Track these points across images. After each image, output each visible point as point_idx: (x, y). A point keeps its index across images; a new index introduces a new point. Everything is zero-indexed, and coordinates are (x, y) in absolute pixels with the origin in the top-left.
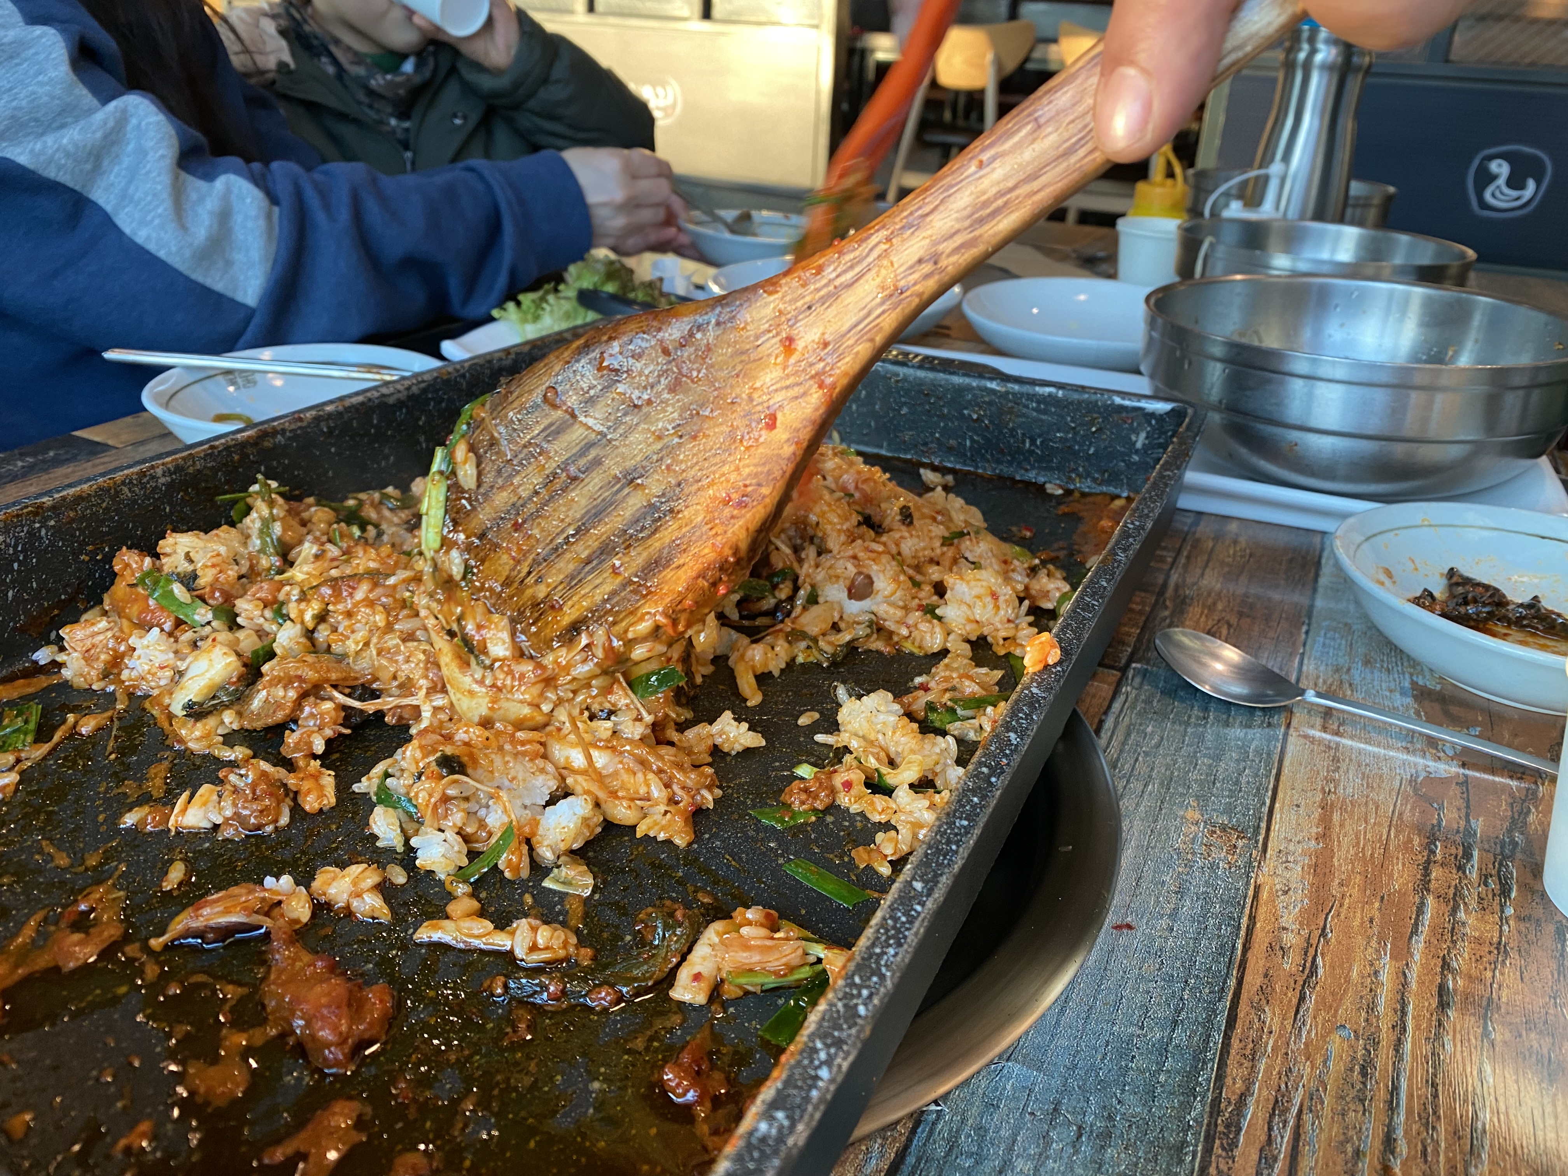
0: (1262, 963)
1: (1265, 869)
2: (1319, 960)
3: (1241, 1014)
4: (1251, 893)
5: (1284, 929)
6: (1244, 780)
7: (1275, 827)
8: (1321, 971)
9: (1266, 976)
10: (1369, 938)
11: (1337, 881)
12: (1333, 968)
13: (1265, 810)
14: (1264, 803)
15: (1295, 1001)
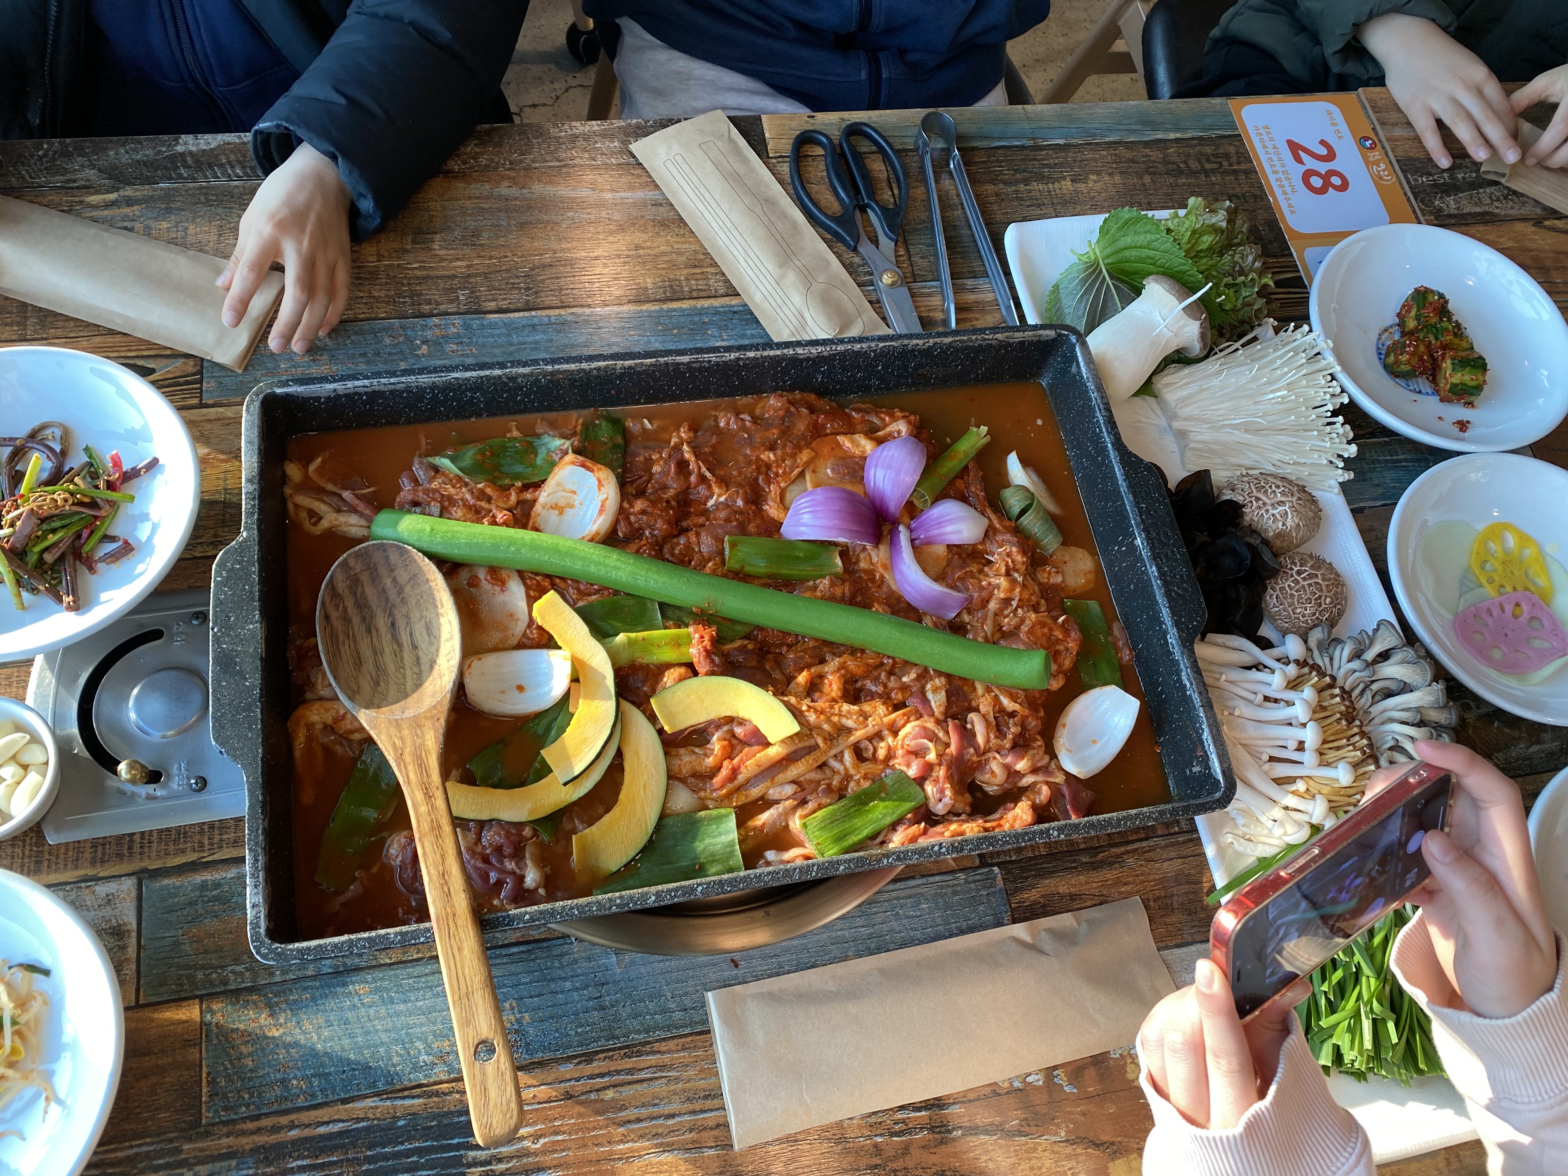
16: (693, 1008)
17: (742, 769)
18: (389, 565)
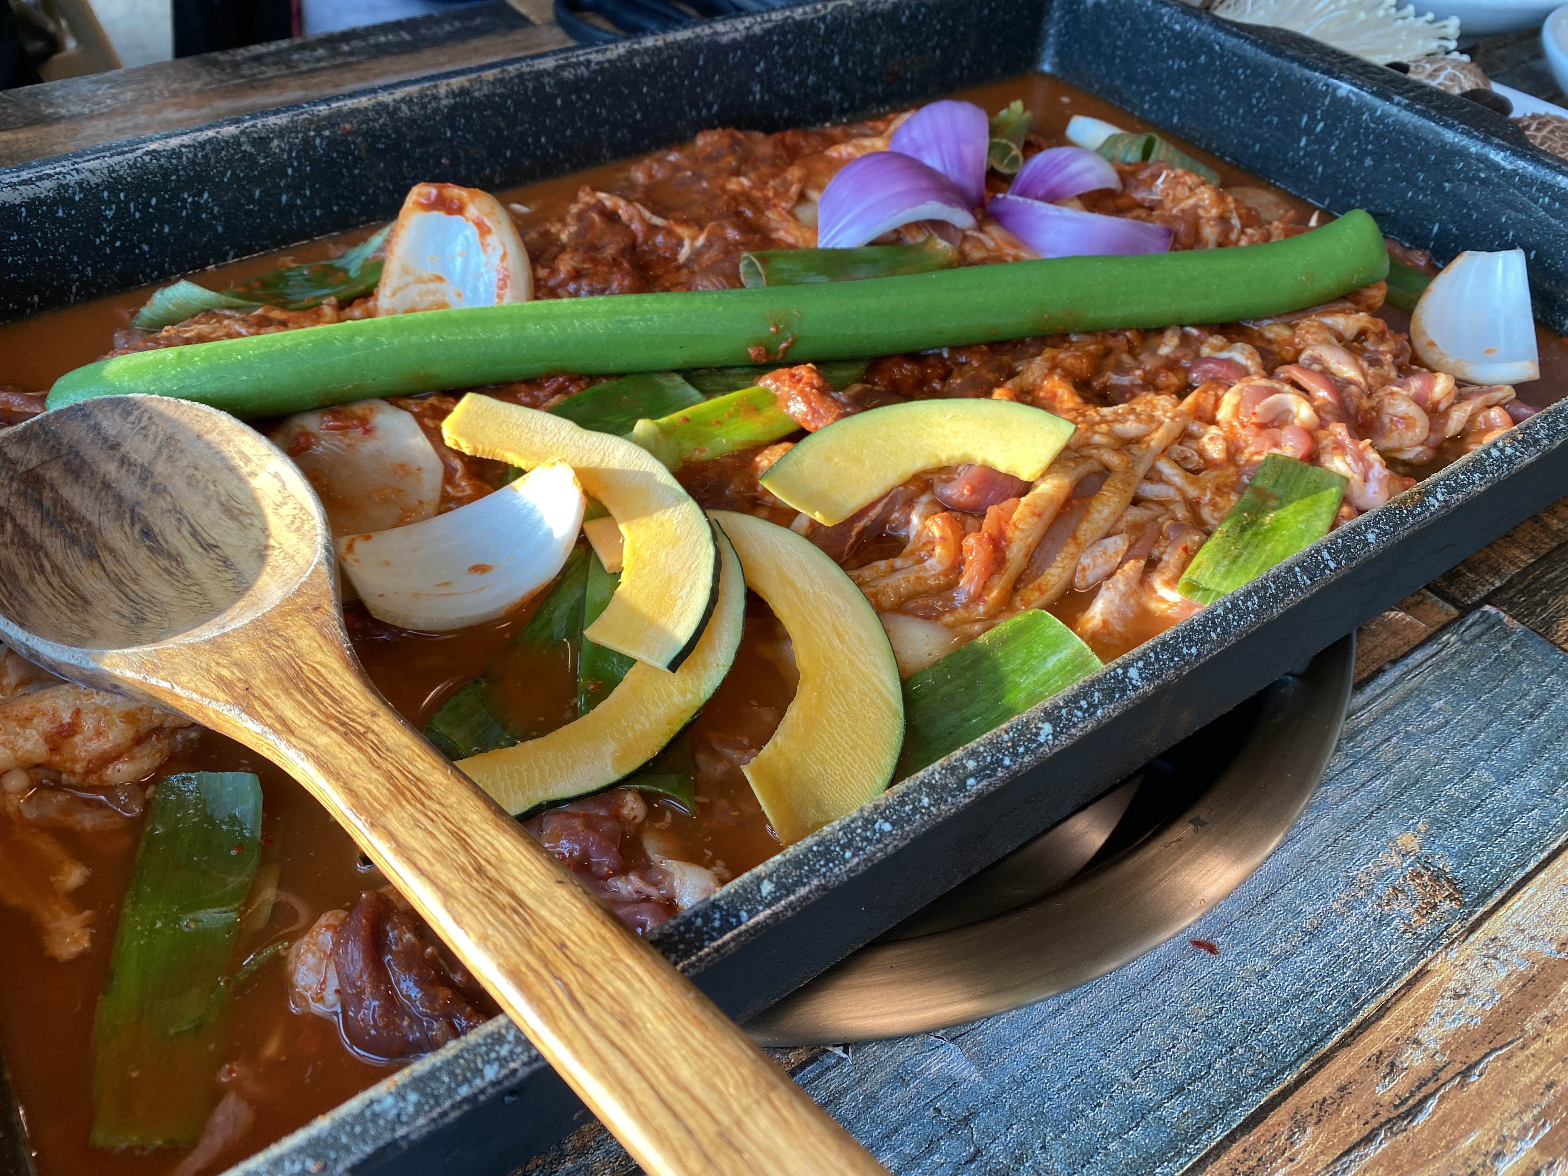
0: (1350, 1070)
1: (1454, 954)
2: (1432, 1104)
3: (1272, 1119)
4: (1407, 976)
5: (1417, 1042)
6: (1519, 823)
7: (1515, 903)
8: (1421, 1119)
9: (1342, 1089)
10: (1528, 1107)
11: (1545, 1012)
12: (1443, 1121)
13: (1520, 874)
14: (1524, 866)
15: (1356, 1137)
16: (1193, 1078)
17: (1009, 534)
18: (105, 440)
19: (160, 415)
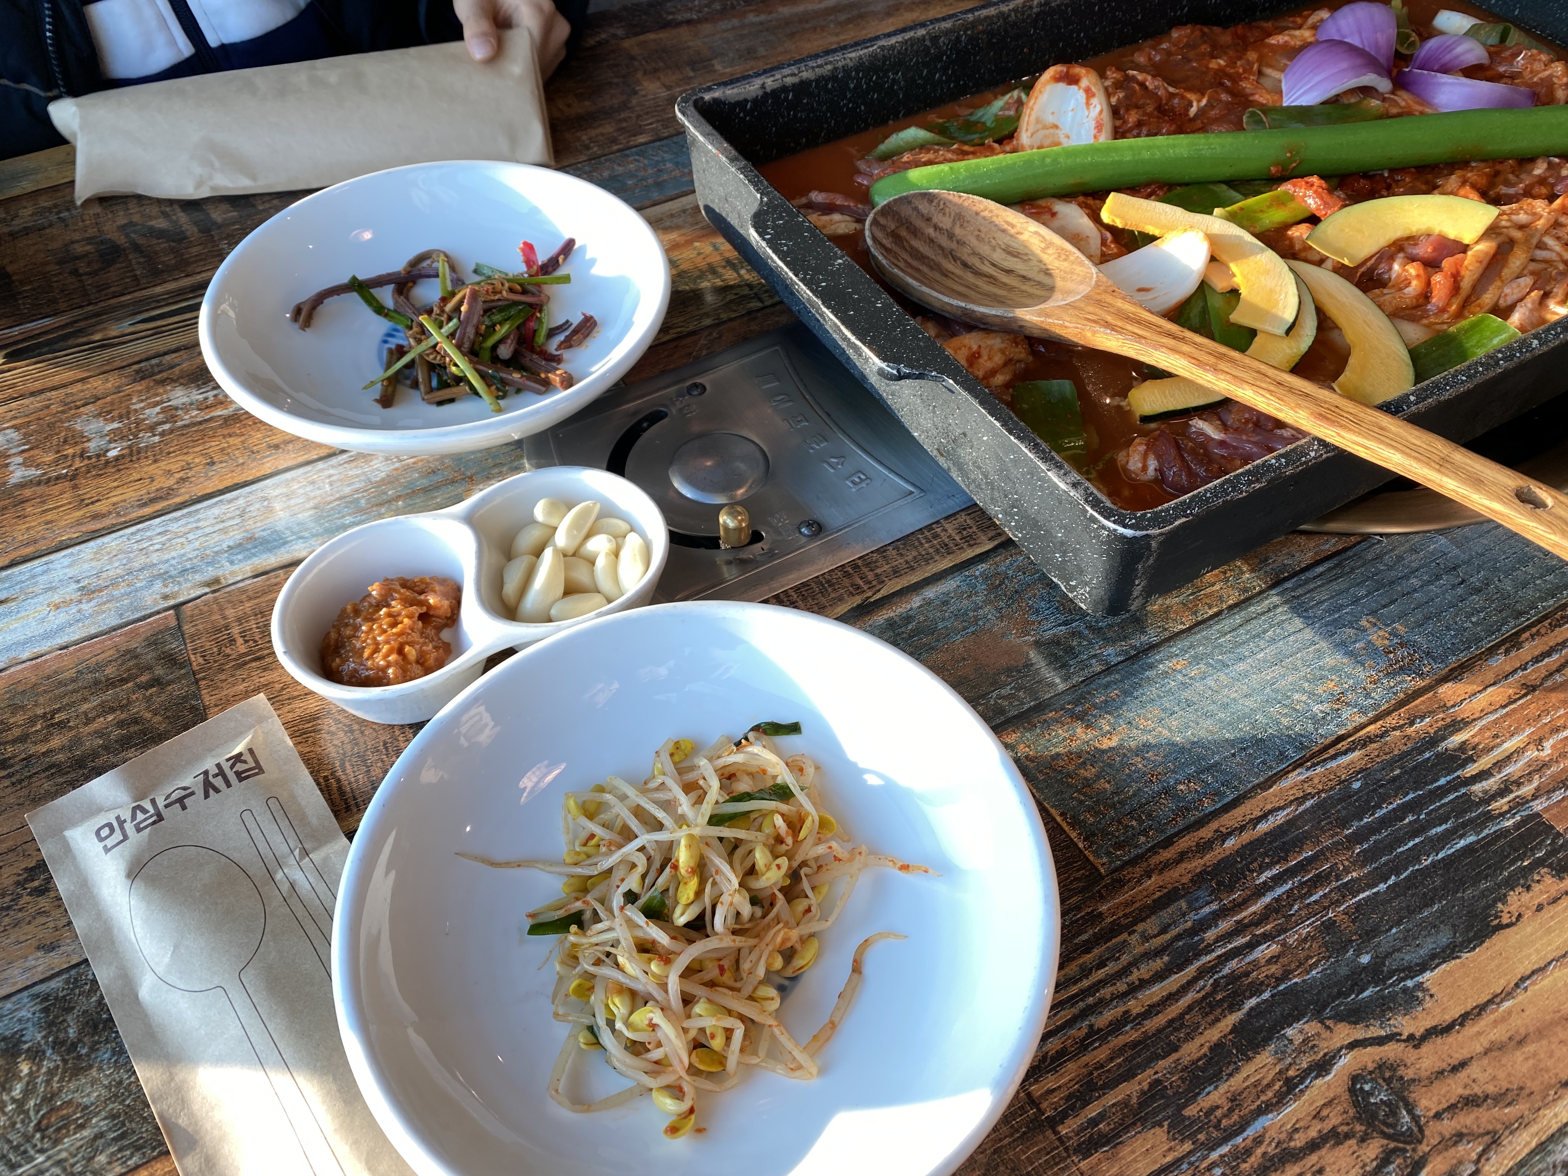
17: (1463, 272)
19: (950, 202)
